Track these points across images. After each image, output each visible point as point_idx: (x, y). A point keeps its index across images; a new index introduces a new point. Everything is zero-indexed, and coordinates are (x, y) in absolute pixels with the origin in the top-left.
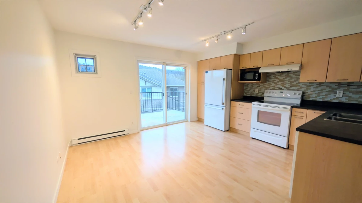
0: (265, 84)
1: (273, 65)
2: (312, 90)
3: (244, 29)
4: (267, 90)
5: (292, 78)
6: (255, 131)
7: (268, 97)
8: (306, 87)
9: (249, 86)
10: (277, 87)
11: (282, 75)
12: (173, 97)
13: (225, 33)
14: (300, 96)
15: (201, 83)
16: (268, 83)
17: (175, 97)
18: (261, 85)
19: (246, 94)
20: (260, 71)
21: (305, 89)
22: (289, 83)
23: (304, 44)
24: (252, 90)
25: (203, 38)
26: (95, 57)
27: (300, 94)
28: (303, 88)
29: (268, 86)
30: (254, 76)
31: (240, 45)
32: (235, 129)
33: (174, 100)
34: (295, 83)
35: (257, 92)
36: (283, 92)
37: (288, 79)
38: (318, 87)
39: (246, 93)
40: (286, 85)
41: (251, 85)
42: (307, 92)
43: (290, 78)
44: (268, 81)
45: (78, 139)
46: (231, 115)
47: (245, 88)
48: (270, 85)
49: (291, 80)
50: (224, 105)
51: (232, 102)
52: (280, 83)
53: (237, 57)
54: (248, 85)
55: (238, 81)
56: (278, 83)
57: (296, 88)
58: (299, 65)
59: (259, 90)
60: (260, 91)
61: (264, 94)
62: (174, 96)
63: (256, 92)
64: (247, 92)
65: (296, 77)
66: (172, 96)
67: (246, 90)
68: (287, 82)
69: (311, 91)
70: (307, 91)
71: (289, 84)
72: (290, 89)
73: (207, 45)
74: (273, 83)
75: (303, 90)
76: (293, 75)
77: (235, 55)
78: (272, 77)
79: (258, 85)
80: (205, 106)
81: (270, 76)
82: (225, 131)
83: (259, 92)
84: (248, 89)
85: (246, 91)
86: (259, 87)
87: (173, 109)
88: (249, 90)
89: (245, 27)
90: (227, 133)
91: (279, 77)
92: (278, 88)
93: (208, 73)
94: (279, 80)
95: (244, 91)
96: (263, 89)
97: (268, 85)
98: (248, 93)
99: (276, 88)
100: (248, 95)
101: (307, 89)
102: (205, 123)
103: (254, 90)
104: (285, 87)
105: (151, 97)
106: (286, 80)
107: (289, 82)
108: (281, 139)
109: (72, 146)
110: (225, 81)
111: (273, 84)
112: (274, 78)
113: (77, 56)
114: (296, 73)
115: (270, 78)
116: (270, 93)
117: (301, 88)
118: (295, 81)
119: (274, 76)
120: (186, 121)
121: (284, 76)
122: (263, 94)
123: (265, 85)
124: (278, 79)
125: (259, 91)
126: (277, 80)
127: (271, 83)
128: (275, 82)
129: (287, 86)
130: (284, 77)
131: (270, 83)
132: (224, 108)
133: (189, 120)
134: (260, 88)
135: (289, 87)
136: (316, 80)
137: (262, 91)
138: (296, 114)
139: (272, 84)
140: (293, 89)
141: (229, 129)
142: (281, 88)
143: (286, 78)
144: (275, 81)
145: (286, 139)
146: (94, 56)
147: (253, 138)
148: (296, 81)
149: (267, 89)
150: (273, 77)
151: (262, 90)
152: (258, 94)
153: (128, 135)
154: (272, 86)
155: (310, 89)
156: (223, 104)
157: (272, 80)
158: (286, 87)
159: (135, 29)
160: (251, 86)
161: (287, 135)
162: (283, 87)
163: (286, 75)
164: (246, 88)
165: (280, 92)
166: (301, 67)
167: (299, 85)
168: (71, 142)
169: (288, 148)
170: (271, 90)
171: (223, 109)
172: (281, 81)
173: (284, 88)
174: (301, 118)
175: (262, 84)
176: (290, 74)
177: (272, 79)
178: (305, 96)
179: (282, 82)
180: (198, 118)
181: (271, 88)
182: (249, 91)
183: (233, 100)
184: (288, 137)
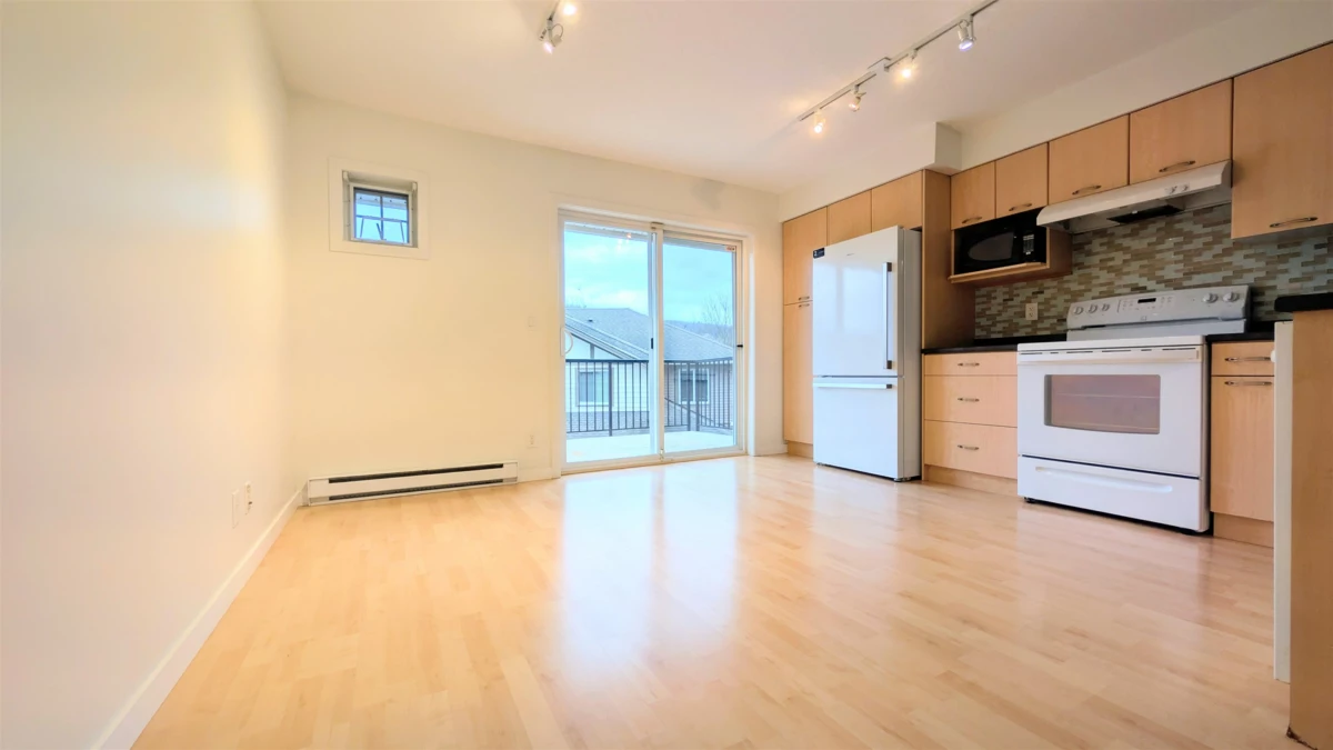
0: (1066, 278)
1: (1096, 189)
2: (1296, 274)
3: (966, 30)
4: (1075, 301)
5: (1189, 237)
6: (1038, 468)
7: (1085, 328)
8: (1262, 264)
9: (995, 298)
10: (1125, 286)
11: (1142, 233)
12: (689, 405)
13: (888, 63)
14: (1241, 303)
15: (794, 303)
16: (1080, 276)
17: (698, 405)
18: (1048, 288)
19: (984, 333)
20: (1041, 220)
21: (1262, 274)
22: (1176, 262)
23: (1232, 78)
24: (1011, 312)
25: (800, 105)
26: (414, 188)
27: (1238, 298)
28: (1250, 270)
29: (1083, 287)
30: (1018, 246)
31: (949, 133)
32: (946, 469)
33: (693, 416)
34: (1207, 257)
35: (1036, 318)
36: (1154, 300)
37: (1171, 242)
38: (1325, 256)
39: (982, 328)
40: (1162, 269)
41: (1005, 293)
42: (1274, 288)
43: (1181, 239)
44: (1080, 266)
45: (331, 481)
46: (927, 415)
47: (978, 308)
48: (1088, 279)
49: (1186, 247)
50: (894, 372)
51: (927, 358)
52: (1135, 265)
53: (940, 183)
54: (993, 295)
55: (950, 274)
56: (1125, 270)
57: (1218, 276)
58: (1221, 167)
59: (1042, 307)
60: (1048, 310)
61: (1065, 320)
62: (693, 403)
63: (1028, 318)
64: (990, 323)
65: (1209, 230)
66: (685, 403)
67: (982, 314)
68: (1171, 256)
69: (1292, 281)
70: (1270, 283)
71: (1181, 266)
72: (1186, 283)
73: (818, 129)
74: (1101, 269)
75: (1250, 278)
76: (1195, 223)
77: (931, 174)
78: (1096, 245)
79: (1036, 290)
80: (815, 385)
81: (1090, 243)
82: (901, 481)
83: (1041, 318)
84: (994, 310)
85: (983, 321)
86: (1041, 298)
87: (689, 429)
88: (1000, 315)
89: (968, 18)
90: (912, 490)
91: (1126, 242)
92: (1128, 290)
93: (823, 254)
94: (1128, 257)
95: (977, 320)
96: (1060, 302)
97: (1080, 284)
98: (994, 324)
99: (1117, 292)
100: (994, 332)
101: (1271, 275)
102: (817, 458)
103: (1018, 310)
104: (1160, 281)
105: (607, 403)
106: (1161, 251)
107: (1181, 257)
108: (1169, 489)
109: (306, 506)
110: (894, 274)
111: (1104, 276)
112: (1105, 248)
113: (353, 185)
114: (1207, 216)
115: (1089, 254)
116: (1093, 310)
117: (1239, 273)
118: (1208, 246)
119: (1105, 240)
120: (738, 452)
121: (1152, 235)
122: (1063, 320)
123: (1066, 286)
124: (1126, 250)
125: (1039, 311)
126: (1119, 257)
127: (1095, 272)
128: (1111, 264)
129: (1170, 272)
130: (1154, 239)
131: (1090, 274)
132: (894, 382)
133: (751, 450)
134: (1047, 301)
135: (1180, 275)
136: (1313, 219)
137: (1053, 312)
138: (1234, 369)
139: (1098, 277)
140: (1200, 283)
141: (922, 473)
142: (1141, 285)
143: (1161, 241)
144: (1112, 259)
145: (1194, 490)
146: (409, 185)
147: (1031, 501)
148: (1210, 249)
149: (1076, 296)
150: (1102, 245)
151: (1054, 306)
152: (1039, 326)
153: (514, 484)
154: (1102, 285)
155: (1286, 271)
156: (889, 365)
157: (1096, 259)
158: (1166, 278)
159: (548, 47)
160: (1007, 297)
161: (1195, 467)
162: (1154, 282)
163: (1159, 230)
164: (984, 306)
165: (1140, 301)
166: (1233, 174)
167: (1230, 263)
168: (306, 489)
169: (1209, 533)
170: (1094, 298)
171: (889, 386)
172: (1137, 256)
173: (1158, 283)
174: (1259, 384)
175: (1055, 283)
176: (1179, 221)
177: (1097, 253)
178: (1261, 304)
179: (1145, 262)
180: (788, 443)
181: (1096, 292)
182: (998, 319)
183: (930, 350)
184: (1203, 478)
